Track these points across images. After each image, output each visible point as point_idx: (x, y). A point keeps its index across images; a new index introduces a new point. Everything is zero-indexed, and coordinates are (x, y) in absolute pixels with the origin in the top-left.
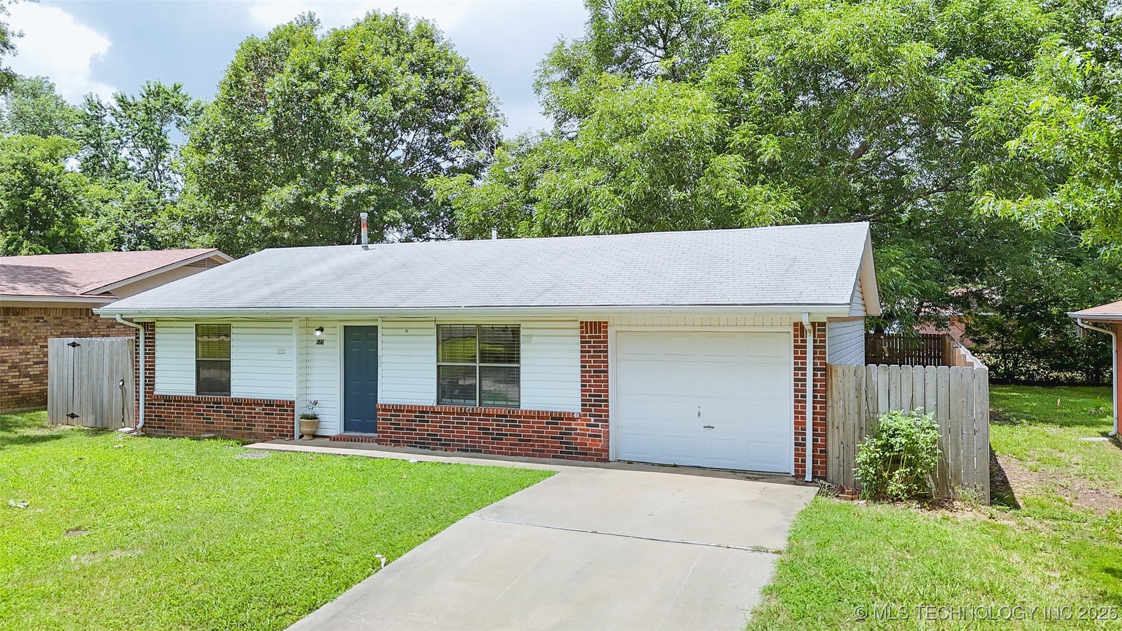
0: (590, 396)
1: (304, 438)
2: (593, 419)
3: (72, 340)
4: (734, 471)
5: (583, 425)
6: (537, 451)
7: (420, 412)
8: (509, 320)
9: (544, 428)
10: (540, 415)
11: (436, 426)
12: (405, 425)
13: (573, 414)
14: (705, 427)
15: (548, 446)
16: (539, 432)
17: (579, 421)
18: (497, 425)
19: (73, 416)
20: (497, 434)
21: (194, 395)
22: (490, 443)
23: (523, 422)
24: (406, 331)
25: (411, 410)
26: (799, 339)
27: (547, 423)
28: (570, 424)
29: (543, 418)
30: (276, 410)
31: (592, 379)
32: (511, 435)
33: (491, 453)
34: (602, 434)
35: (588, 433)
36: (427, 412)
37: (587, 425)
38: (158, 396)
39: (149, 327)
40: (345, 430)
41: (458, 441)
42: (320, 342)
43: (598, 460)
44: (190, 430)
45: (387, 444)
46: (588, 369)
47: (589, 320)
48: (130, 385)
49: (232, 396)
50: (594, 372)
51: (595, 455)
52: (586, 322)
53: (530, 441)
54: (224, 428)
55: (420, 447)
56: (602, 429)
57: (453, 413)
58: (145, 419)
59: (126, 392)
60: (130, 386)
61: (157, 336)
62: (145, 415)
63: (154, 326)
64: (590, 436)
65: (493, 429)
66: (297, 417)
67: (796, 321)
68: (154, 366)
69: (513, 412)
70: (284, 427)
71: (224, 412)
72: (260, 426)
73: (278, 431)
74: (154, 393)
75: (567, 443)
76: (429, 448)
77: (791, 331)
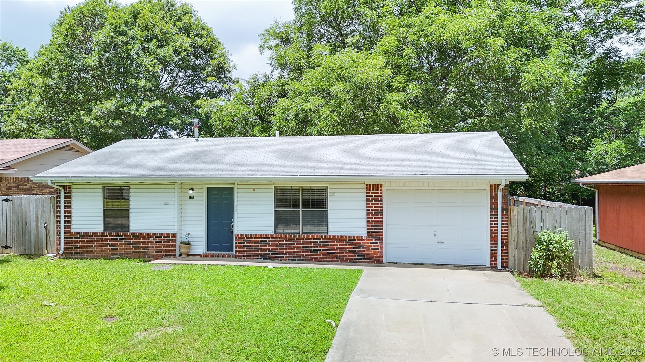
0: (372, 226)
1: (183, 256)
2: (374, 239)
3: (5, 197)
4: (455, 266)
5: (368, 243)
6: (339, 259)
7: (264, 238)
8: (321, 184)
9: (344, 245)
10: (341, 238)
11: (275, 246)
12: (254, 246)
13: (362, 237)
14: (438, 242)
15: (346, 256)
16: (340, 248)
17: (366, 241)
18: (314, 244)
19: (6, 247)
20: (314, 250)
21: (102, 231)
22: (310, 255)
23: (331, 242)
24: (254, 190)
25: (258, 237)
26: (494, 193)
27: (345, 242)
28: (360, 243)
29: (343, 240)
30: (164, 240)
31: (374, 217)
32: (322, 250)
33: (310, 260)
34: (379, 248)
35: (371, 247)
36: (269, 238)
37: (370, 243)
38: (75, 233)
39: (68, 189)
40: (208, 250)
41: (289, 254)
42: (191, 197)
43: (377, 263)
44: (100, 254)
45: (241, 258)
46: (371, 211)
47: (371, 184)
48: (52, 226)
49: (130, 232)
50: (375, 213)
51: (375, 260)
52: (370, 185)
53: (335, 253)
54: (125, 252)
55: (264, 259)
56: (380, 245)
57: (286, 238)
58: (64, 248)
59: (49, 230)
60: (52, 228)
61: (72, 194)
62: (64, 245)
63: (71, 188)
64: (372, 249)
65: (311, 247)
66: (178, 243)
67: (491, 184)
68: (71, 213)
69: (325, 237)
70: (169, 250)
71: (125, 242)
72: (152, 250)
73: (165, 252)
74: (71, 231)
75: (358, 253)
76: (270, 259)
77: (489, 189)
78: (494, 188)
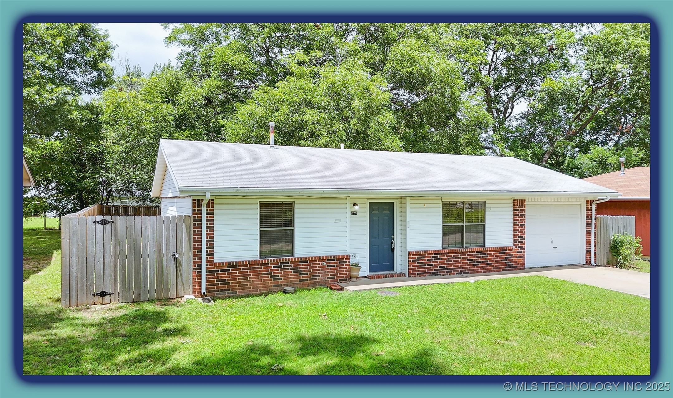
0: (517, 237)
2: (519, 249)
3: (101, 218)
5: (515, 252)
6: (495, 268)
7: (435, 254)
8: (480, 198)
9: (499, 256)
10: (497, 249)
11: (444, 262)
12: (427, 263)
13: (511, 247)
14: (554, 248)
15: (500, 265)
16: (496, 258)
17: (514, 250)
18: (476, 257)
19: (103, 294)
20: (476, 262)
21: (258, 259)
22: (473, 267)
23: (489, 254)
24: (424, 205)
25: (429, 253)
26: (589, 207)
27: (499, 253)
28: (509, 252)
30: (337, 263)
31: (518, 229)
32: (483, 261)
33: (473, 273)
34: (523, 256)
36: (440, 254)
37: (517, 252)
38: (219, 263)
40: (370, 272)
41: (456, 268)
42: (354, 213)
43: (522, 269)
45: (415, 276)
49: (295, 256)
50: (519, 225)
51: (520, 267)
52: (517, 200)
53: (492, 263)
54: (291, 281)
55: (435, 275)
56: (523, 253)
58: (207, 285)
61: (215, 212)
62: (208, 281)
63: (213, 203)
64: (518, 257)
65: (474, 259)
66: (350, 265)
67: (587, 199)
68: (213, 237)
69: (483, 249)
70: (343, 274)
71: (291, 269)
72: (323, 276)
73: (339, 277)
74: (215, 261)
75: (509, 262)
76: (440, 275)
77: (585, 204)
78: (589, 203)
